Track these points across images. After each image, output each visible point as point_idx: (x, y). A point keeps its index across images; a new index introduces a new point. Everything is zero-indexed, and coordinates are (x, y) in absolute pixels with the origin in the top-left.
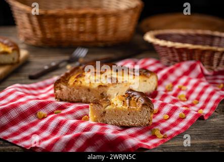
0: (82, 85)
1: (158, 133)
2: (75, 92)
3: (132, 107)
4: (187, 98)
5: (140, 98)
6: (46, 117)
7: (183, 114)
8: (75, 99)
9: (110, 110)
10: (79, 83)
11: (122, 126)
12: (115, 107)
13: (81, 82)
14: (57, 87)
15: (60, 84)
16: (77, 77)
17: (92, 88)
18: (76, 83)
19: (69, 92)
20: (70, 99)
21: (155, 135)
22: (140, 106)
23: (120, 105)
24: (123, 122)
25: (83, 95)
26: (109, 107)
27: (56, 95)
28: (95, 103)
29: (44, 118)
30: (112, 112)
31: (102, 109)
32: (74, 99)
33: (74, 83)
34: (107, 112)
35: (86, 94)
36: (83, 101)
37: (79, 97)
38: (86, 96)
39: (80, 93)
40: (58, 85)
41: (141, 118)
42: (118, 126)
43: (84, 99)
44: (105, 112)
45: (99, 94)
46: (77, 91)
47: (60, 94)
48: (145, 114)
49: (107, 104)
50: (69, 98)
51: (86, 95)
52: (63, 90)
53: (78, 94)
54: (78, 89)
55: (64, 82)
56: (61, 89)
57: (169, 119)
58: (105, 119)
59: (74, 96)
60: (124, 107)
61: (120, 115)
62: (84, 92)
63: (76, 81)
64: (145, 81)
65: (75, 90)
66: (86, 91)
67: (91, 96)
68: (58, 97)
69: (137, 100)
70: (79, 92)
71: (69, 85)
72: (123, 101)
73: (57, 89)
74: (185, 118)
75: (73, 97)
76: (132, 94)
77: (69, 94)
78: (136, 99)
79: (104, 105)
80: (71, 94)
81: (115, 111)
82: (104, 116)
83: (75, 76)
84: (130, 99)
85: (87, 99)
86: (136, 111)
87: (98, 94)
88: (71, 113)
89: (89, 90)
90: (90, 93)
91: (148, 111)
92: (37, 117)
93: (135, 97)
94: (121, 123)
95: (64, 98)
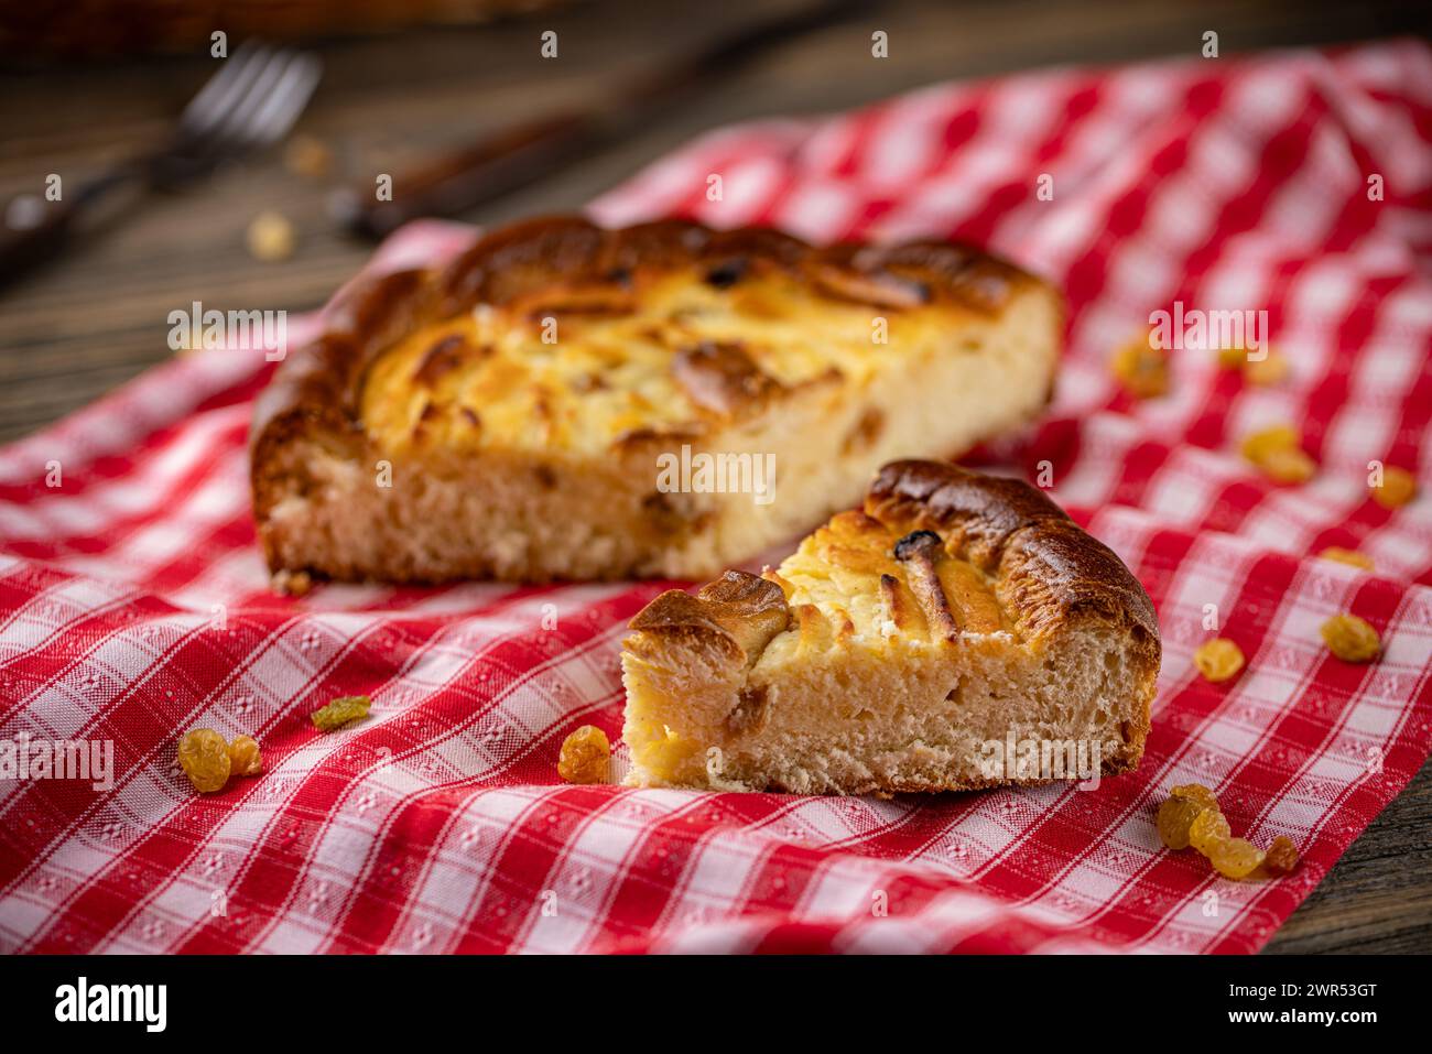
0: (486, 441)
1: (1209, 829)
2: (427, 501)
3: (976, 637)
4: (1313, 447)
5: (1016, 541)
6: (259, 775)
7: (1360, 627)
8: (435, 556)
9: (796, 676)
10: (459, 429)
11: (903, 798)
12: (836, 650)
13: (473, 417)
14: (282, 477)
15: (299, 447)
16: (427, 375)
17: (572, 457)
18: (435, 430)
19: (379, 507)
20: (393, 565)
21: (1190, 851)
22: (1045, 615)
23: (876, 627)
24: (916, 764)
25: (499, 521)
26: (785, 652)
27: (274, 542)
28: (674, 631)
29: (239, 783)
30: (818, 688)
31: (736, 675)
32: (421, 558)
33: (419, 435)
34: (774, 694)
35: (522, 514)
36: (501, 570)
37: (469, 542)
38: (523, 529)
39: (474, 506)
40: (287, 459)
41: (1055, 714)
42: (871, 796)
43: (506, 550)
44: (755, 698)
45: (635, 503)
46: (450, 492)
47: (308, 528)
48: (1090, 681)
49: (765, 624)
50: (382, 558)
51: (520, 519)
52: (333, 495)
53: (459, 514)
54: (449, 476)
55: (332, 427)
56: (310, 487)
57: (1243, 673)
58: (758, 754)
59: (424, 533)
60: (913, 639)
61: (882, 704)
62: (507, 493)
63: (430, 412)
64: (972, 346)
65: (434, 487)
66: (519, 490)
67: (562, 529)
68: (287, 551)
69: (997, 552)
70: (462, 498)
71: (376, 446)
72: (890, 582)
73: (277, 491)
74: (1378, 658)
75: (416, 546)
76: (941, 499)
77: (378, 523)
78: (978, 551)
79: (745, 634)
80: (397, 523)
81: (843, 680)
82: (755, 724)
83: (410, 363)
84: (934, 557)
85: (532, 552)
86: (1012, 667)
87: (623, 506)
88: (455, 709)
89: (545, 476)
90: (556, 499)
91: (1111, 659)
92: (184, 781)
93: (971, 527)
94: (894, 775)
95: (344, 557)
